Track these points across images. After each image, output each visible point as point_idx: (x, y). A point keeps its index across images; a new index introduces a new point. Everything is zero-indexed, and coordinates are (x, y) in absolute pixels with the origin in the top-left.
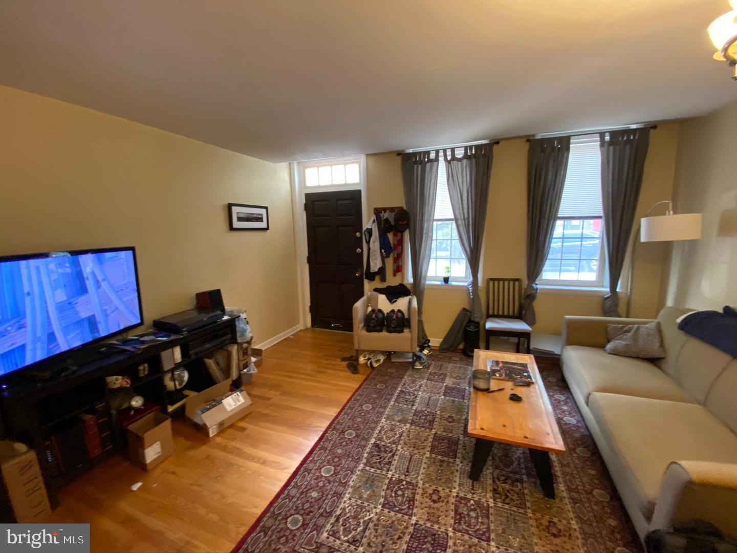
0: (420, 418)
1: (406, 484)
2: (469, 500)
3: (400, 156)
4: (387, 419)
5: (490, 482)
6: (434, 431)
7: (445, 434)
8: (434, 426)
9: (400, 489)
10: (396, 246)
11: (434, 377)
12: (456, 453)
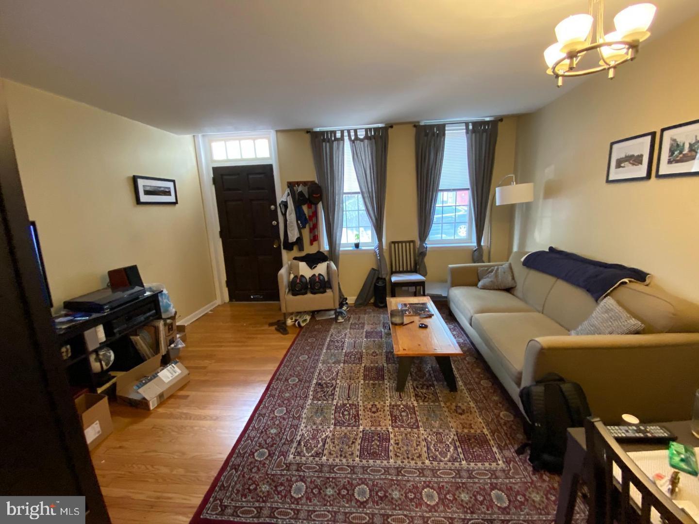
0: (350, 357)
1: (350, 406)
2: (400, 406)
3: (309, 134)
4: (323, 363)
5: (412, 390)
6: (363, 365)
7: (372, 365)
8: (363, 361)
9: (345, 410)
10: (311, 218)
11: (355, 326)
12: (384, 376)
